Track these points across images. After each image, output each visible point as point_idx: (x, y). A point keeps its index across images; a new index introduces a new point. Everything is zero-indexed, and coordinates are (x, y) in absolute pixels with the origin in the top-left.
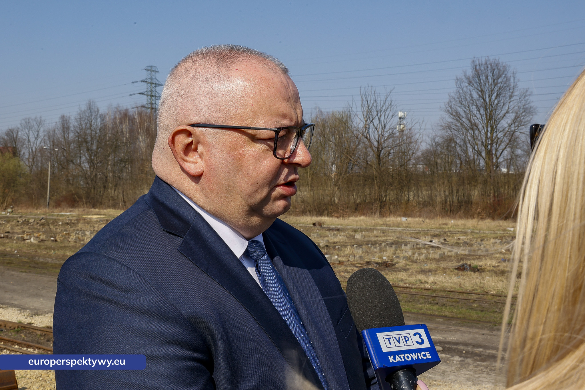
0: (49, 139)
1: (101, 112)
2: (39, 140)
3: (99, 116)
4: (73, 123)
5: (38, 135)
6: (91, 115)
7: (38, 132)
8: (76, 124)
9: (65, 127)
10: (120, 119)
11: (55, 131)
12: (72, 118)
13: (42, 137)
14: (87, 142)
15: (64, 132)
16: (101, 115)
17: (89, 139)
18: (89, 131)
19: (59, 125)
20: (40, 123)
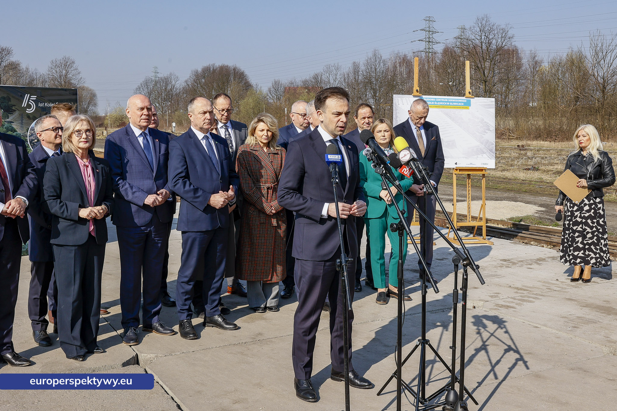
0: (345, 80)
1: (383, 58)
2: (337, 82)
3: (382, 61)
4: (362, 68)
5: (336, 78)
6: (376, 61)
7: (336, 75)
8: (364, 68)
9: (356, 71)
10: (400, 63)
11: (348, 74)
12: (361, 64)
13: (339, 79)
14: (371, 83)
15: (355, 74)
16: (384, 61)
17: (373, 79)
18: (373, 75)
19: (352, 69)
20: (337, 69)
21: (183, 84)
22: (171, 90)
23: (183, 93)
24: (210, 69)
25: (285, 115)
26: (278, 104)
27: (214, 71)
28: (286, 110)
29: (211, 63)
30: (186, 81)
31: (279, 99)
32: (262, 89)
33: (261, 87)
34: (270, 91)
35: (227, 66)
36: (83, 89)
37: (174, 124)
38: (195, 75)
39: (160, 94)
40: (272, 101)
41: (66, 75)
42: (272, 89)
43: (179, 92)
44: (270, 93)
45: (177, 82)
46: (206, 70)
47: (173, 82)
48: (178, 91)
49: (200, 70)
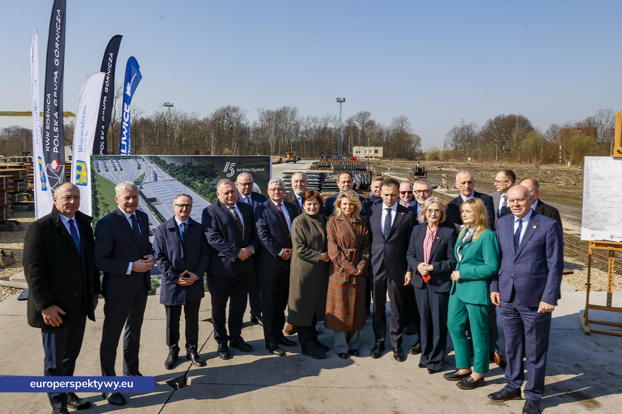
2: (608, 123)
5: (607, 120)
7: (608, 117)
13: (610, 121)
20: (609, 113)
21: (480, 129)
22: (471, 134)
23: (480, 136)
24: (500, 118)
25: (559, 151)
26: (554, 142)
27: (504, 119)
28: (560, 146)
29: (502, 114)
30: (482, 128)
31: (555, 138)
32: (542, 131)
33: (541, 130)
34: (548, 132)
35: (514, 115)
36: (412, 135)
37: (469, 159)
38: (490, 123)
39: (463, 137)
40: (549, 140)
41: (402, 127)
42: (550, 131)
43: (477, 136)
44: (548, 134)
45: (476, 129)
46: (498, 119)
47: (473, 129)
48: (476, 134)
49: (493, 119)
